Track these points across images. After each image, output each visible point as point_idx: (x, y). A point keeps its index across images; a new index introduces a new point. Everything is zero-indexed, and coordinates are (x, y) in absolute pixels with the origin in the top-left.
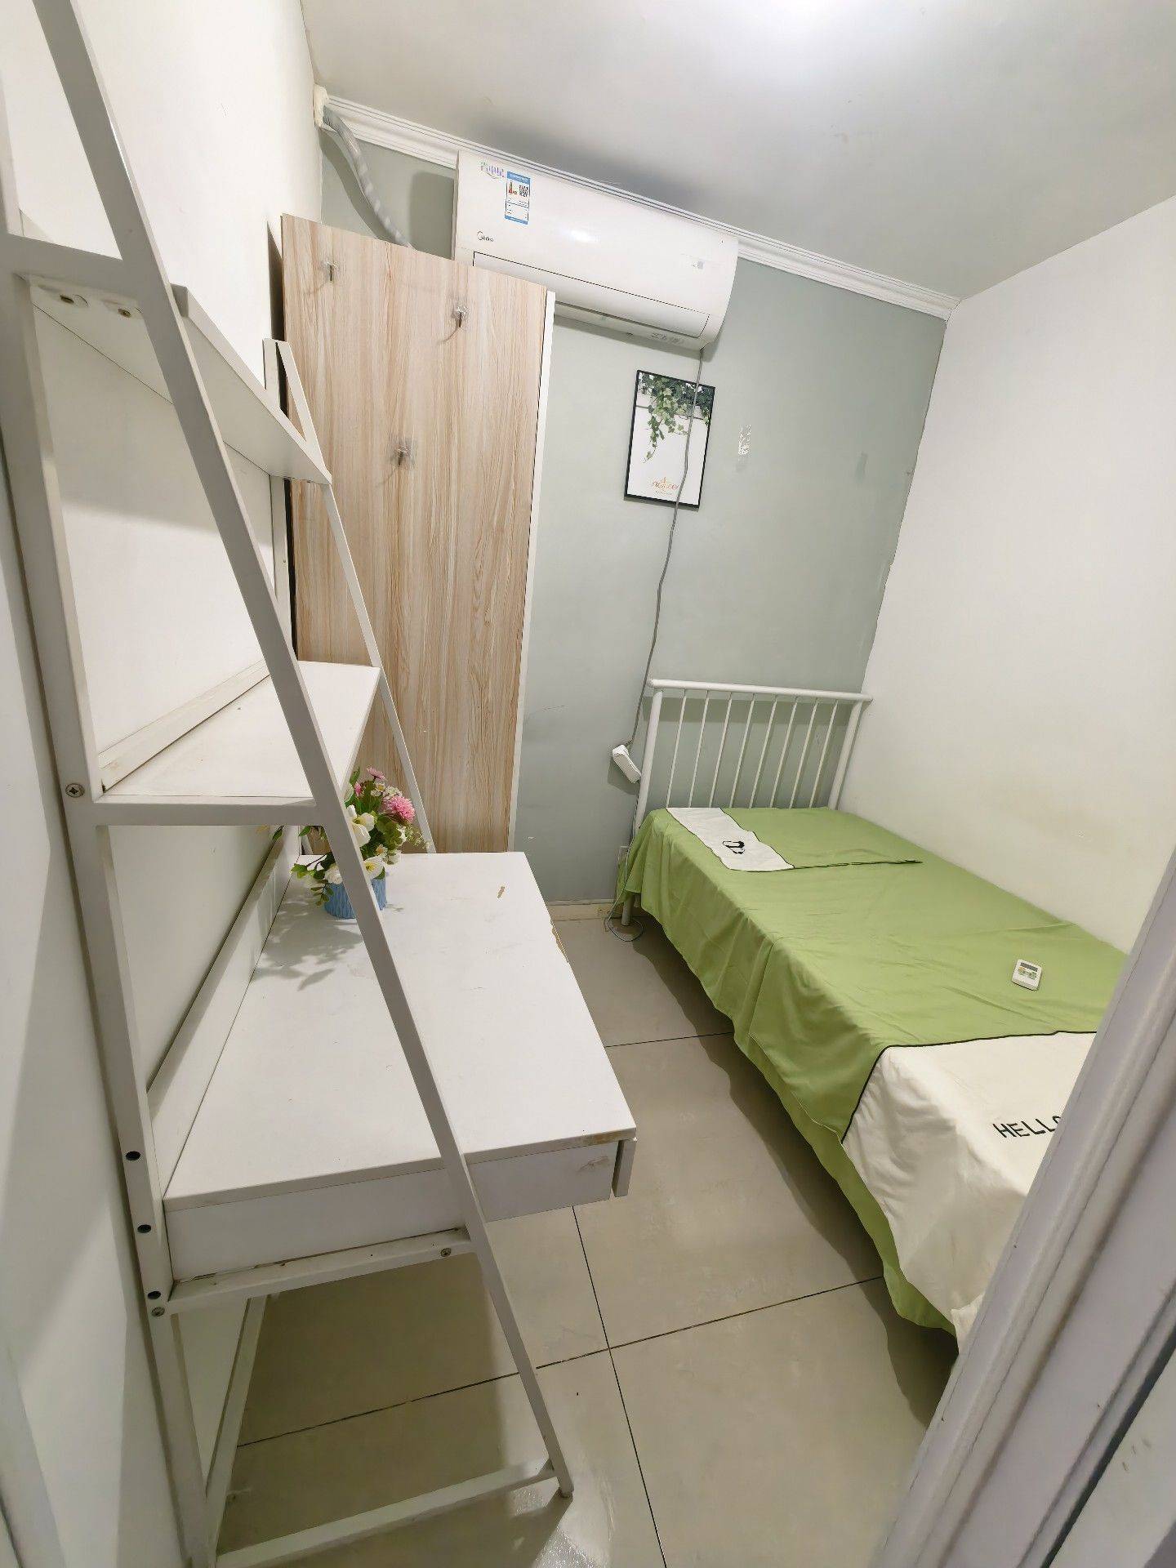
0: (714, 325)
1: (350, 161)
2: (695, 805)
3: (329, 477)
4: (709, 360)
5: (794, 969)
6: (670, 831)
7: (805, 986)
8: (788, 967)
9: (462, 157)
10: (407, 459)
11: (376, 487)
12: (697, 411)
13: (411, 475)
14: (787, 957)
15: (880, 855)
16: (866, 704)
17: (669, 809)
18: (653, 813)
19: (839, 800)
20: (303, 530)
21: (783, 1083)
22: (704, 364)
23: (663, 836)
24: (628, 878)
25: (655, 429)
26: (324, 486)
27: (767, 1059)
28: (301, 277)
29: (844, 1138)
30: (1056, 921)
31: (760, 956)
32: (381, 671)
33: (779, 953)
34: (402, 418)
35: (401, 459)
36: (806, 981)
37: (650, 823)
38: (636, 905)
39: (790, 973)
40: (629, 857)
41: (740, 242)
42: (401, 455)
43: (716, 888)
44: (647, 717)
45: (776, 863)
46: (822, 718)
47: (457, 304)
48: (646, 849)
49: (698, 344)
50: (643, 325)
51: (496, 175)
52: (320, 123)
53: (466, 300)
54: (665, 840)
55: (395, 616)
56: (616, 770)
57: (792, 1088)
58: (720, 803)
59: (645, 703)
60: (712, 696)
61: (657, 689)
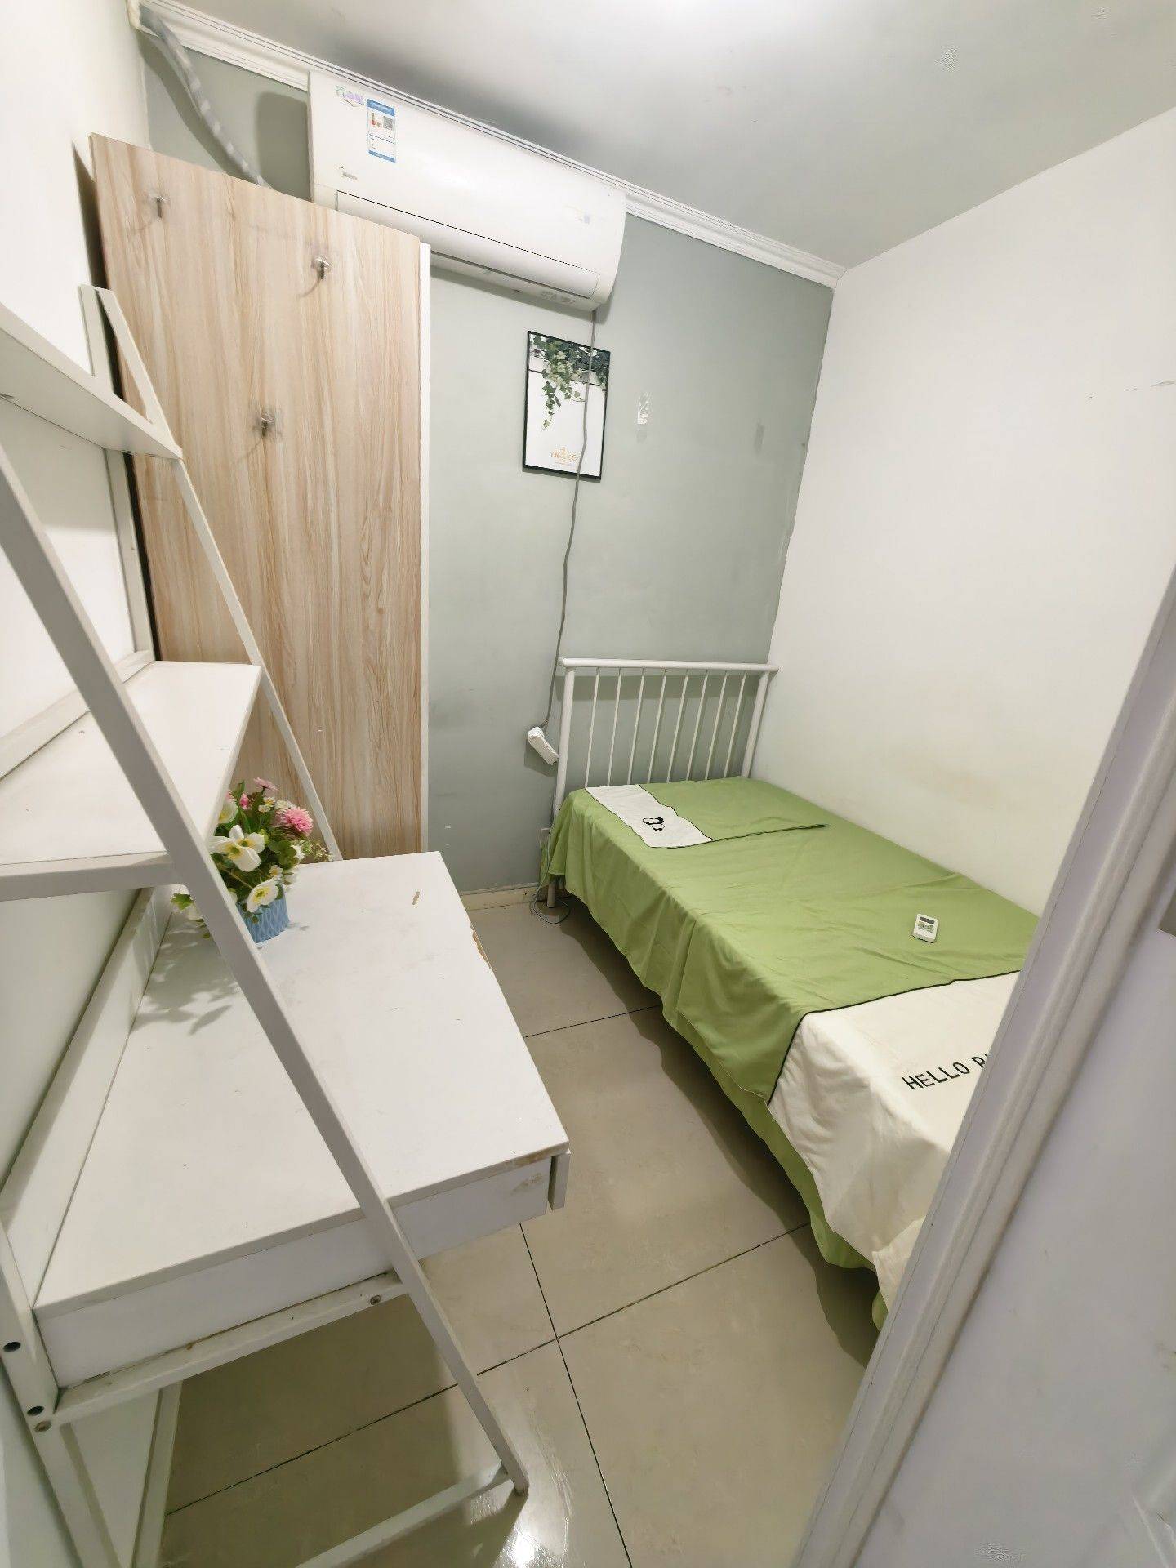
0: (605, 285)
1: (179, 74)
2: (615, 782)
3: (178, 452)
4: (603, 321)
5: (716, 944)
6: (590, 812)
7: (728, 960)
8: (711, 941)
9: (314, 78)
10: (273, 429)
11: (238, 462)
12: (593, 377)
13: (280, 446)
14: (709, 934)
15: (790, 821)
16: (773, 674)
17: (589, 789)
18: (572, 794)
19: (751, 767)
20: (153, 511)
21: (711, 1054)
22: (598, 327)
23: (583, 816)
24: (551, 860)
25: (551, 396)
26: (173, 461)
27: (695, 1032)
28: (123, 213)
29: (770, 1101)
30: (949, 873)
31: (685, 931)
32: (262, 670)
33: (701, 929)
34: (262, 382)
35: (265, 429)
36: (728, 957)
37: (570, 803)
38: (560, 888)
39: (713, 947)
40: (551, 838)
41: (629, 197)
42: (265, 424)
43: (638, 868)
44: (561, 697)
45: (696, 837)
46: (732, 690)
47: (317, 253)
48: (567, 831)
49: (590, 305)
50: (529, 281)
51: (354, 102)
52: (137, 23)
53: (327, 248)
54: (586, 822)
55: (274, 608)
56: (532, 754)
57: (720, 1058)
58: (639, 780)
59: (557, 683)
60: (624, 673)
61: (569, 668)
